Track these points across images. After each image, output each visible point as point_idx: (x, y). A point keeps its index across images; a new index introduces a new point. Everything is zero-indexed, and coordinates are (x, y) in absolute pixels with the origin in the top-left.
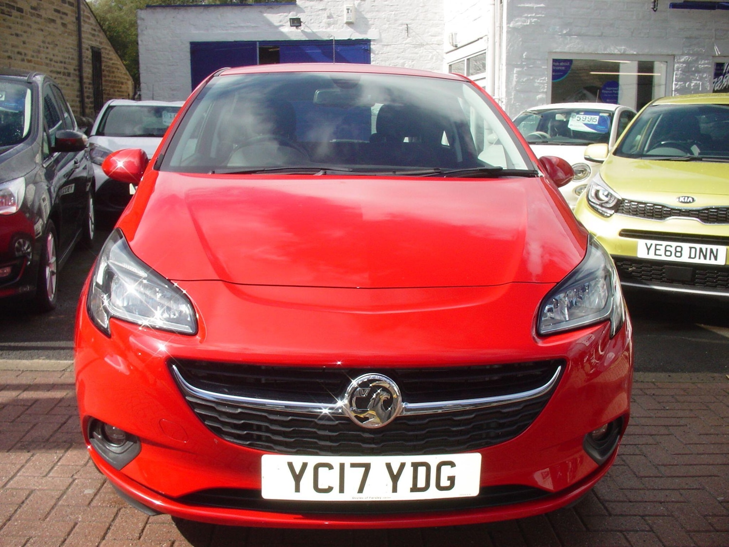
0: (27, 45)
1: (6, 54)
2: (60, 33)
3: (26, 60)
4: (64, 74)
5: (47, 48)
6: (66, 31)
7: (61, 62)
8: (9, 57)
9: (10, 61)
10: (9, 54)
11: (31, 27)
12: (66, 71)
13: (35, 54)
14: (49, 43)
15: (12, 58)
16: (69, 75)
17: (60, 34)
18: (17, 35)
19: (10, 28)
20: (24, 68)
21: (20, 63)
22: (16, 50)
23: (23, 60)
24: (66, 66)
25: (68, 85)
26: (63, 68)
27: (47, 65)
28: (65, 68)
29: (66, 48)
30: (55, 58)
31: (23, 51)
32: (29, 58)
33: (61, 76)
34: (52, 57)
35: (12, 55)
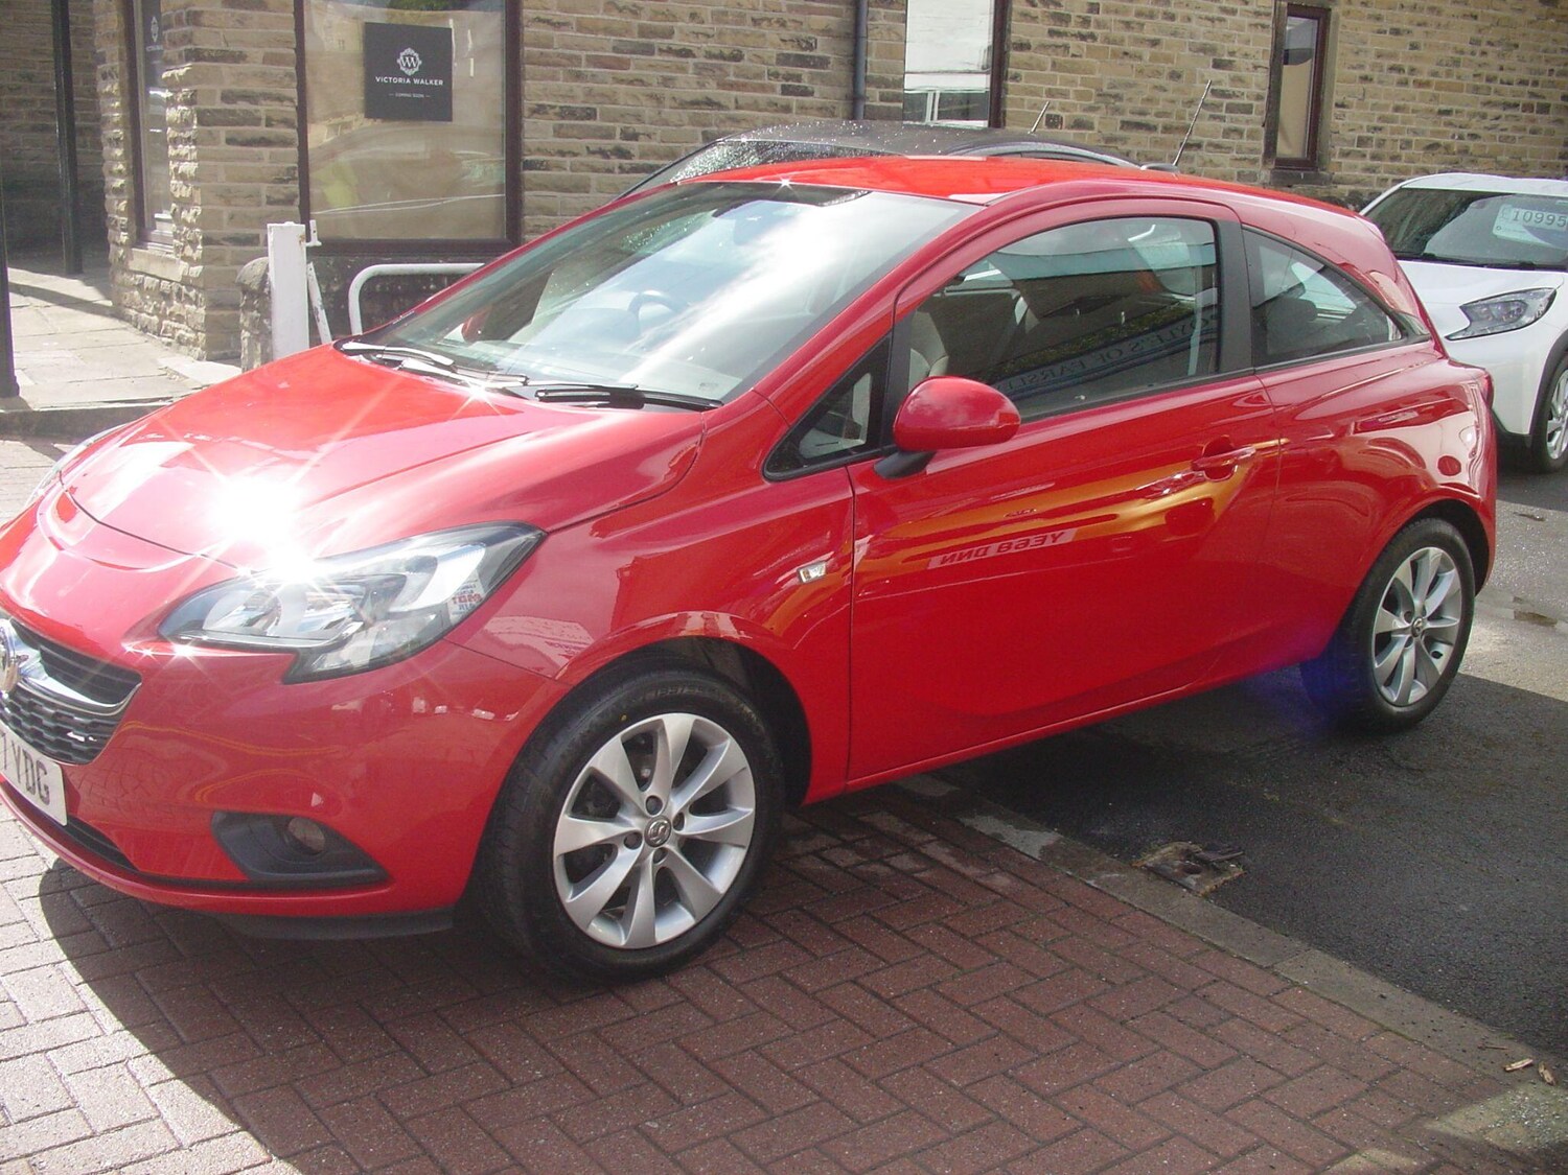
0: (1422, 51)
1: (1358, 73)
2: (1535, 18)
3: (1411, 83)
4: (1528, 108)
5: (1484, 53)
6: (1553, 14)
7: (1523, 82)
8: (1365, 79)
9: (1366, 85)
10: (1367, 72)
11: (1439, 13)
12: (1535, 101)
13: (1442, 70)
14: (1490, 43)
15: (1371, 80)
16: (1544, 109)
17: (1531, 22)
18: (1396, 32)
19: (1378, 18)
20: (1403, 100)
21: (1394, 88)
22: (1387, 63)
23: (1404, 83)
24: (1536, 89)
25: (1534, 132)
26: (1527, 95)
27: (1476, 89)
28: (1532, 95)
29: (1545, 51)
30: (1501, 75)
31: (1407, 66)
32: (1424, 77)
33: (1518, 112)
34: (1495, 72)
35: (1376, 75)
